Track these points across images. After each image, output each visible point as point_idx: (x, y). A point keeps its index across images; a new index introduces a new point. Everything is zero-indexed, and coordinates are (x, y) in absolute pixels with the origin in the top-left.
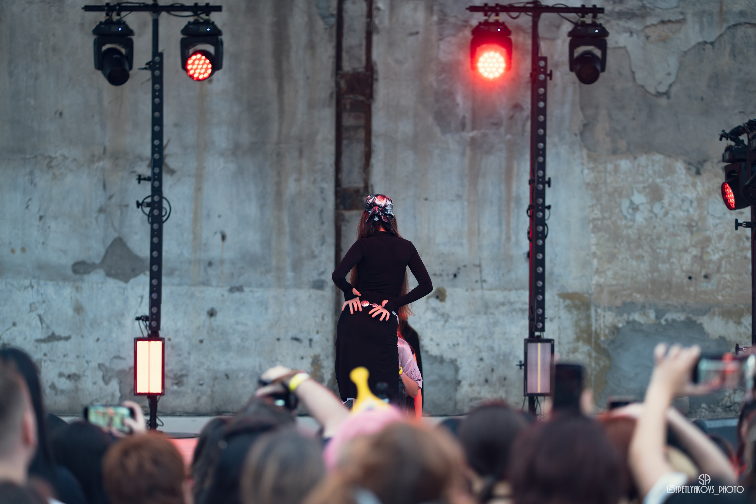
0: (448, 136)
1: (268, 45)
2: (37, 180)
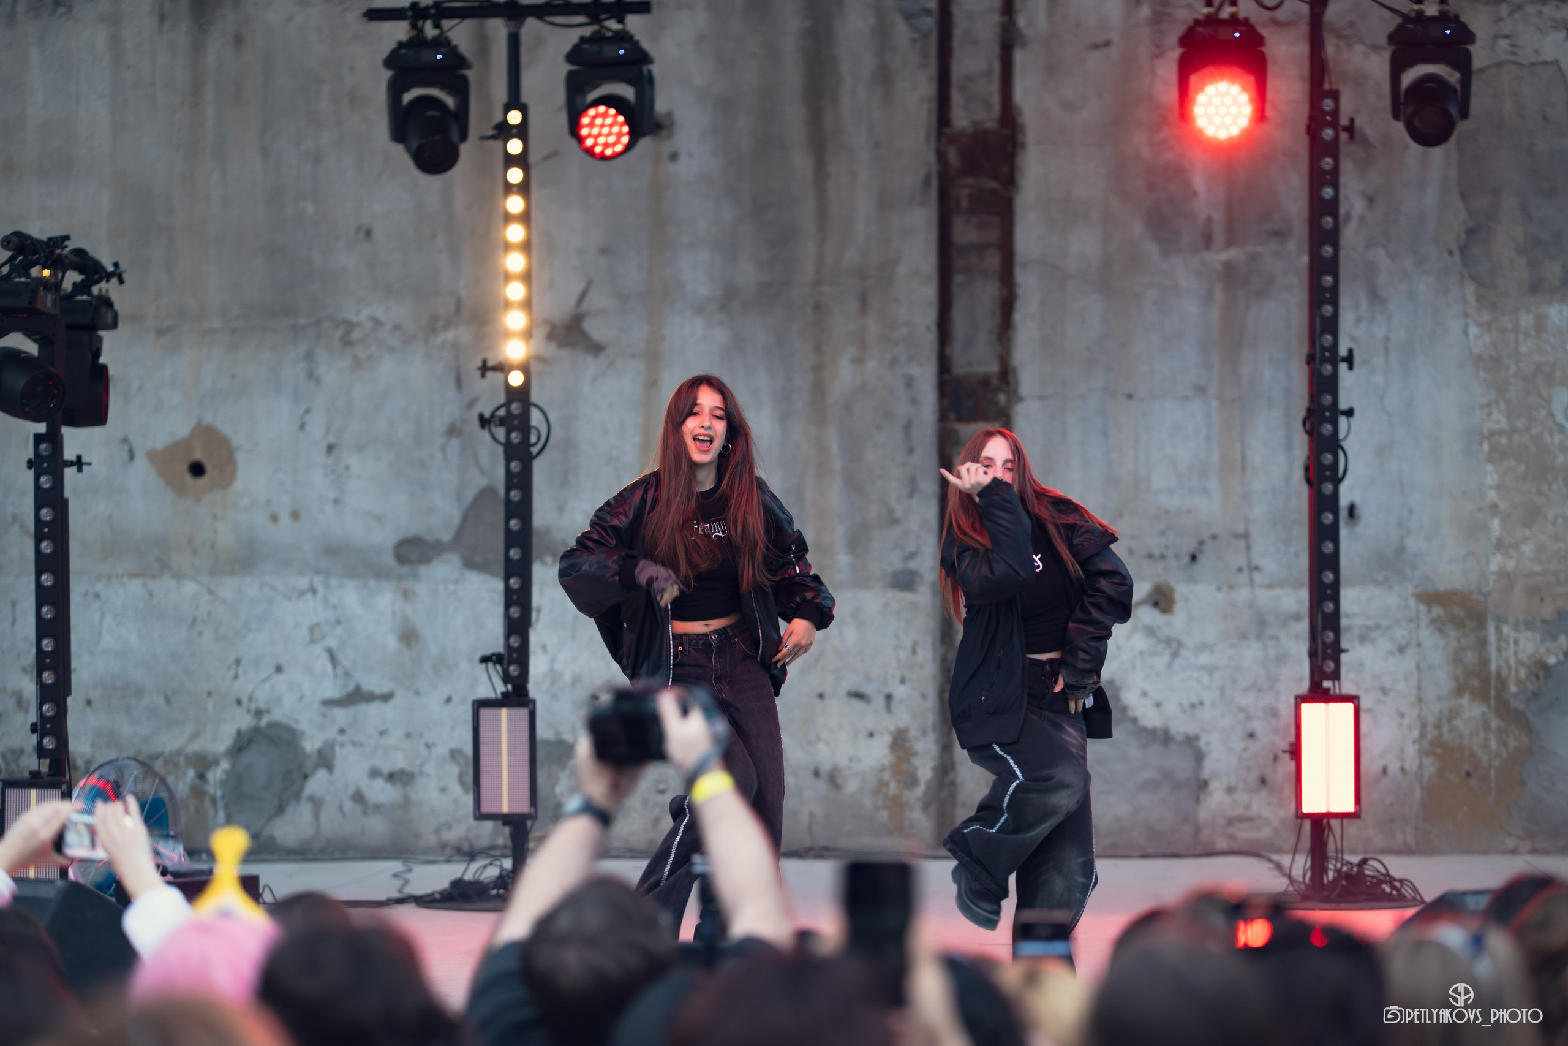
0: (1176, 261)
1: (792, 77)
2: (321, 371)
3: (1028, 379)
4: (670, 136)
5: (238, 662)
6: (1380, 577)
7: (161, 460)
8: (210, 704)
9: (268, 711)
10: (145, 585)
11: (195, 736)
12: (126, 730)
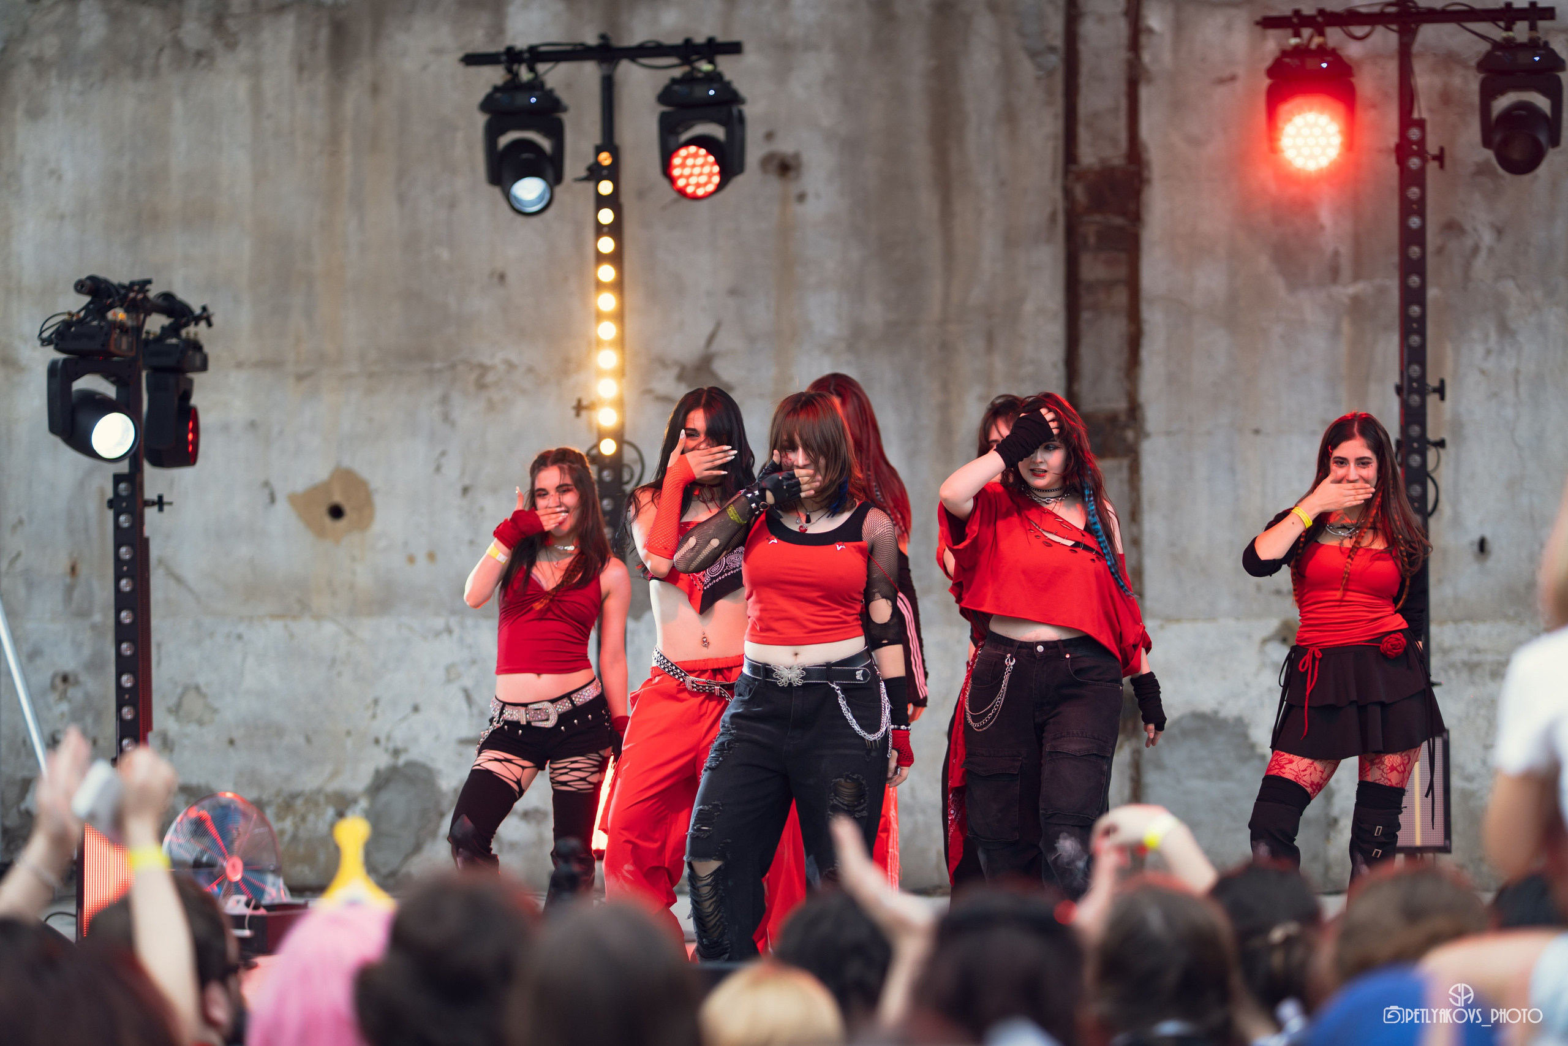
0: (1303, 295)
1: (918, 117)
2: (456, 414)
3: (1154, 415)
4: (798, 177)
5: (376, 702)
6: (1511, 613)
7: (301, 502)
8: (349, 743)
9: (405, 750)
10: (286, 627)
11: (334, 775)
12: (268, 769)
